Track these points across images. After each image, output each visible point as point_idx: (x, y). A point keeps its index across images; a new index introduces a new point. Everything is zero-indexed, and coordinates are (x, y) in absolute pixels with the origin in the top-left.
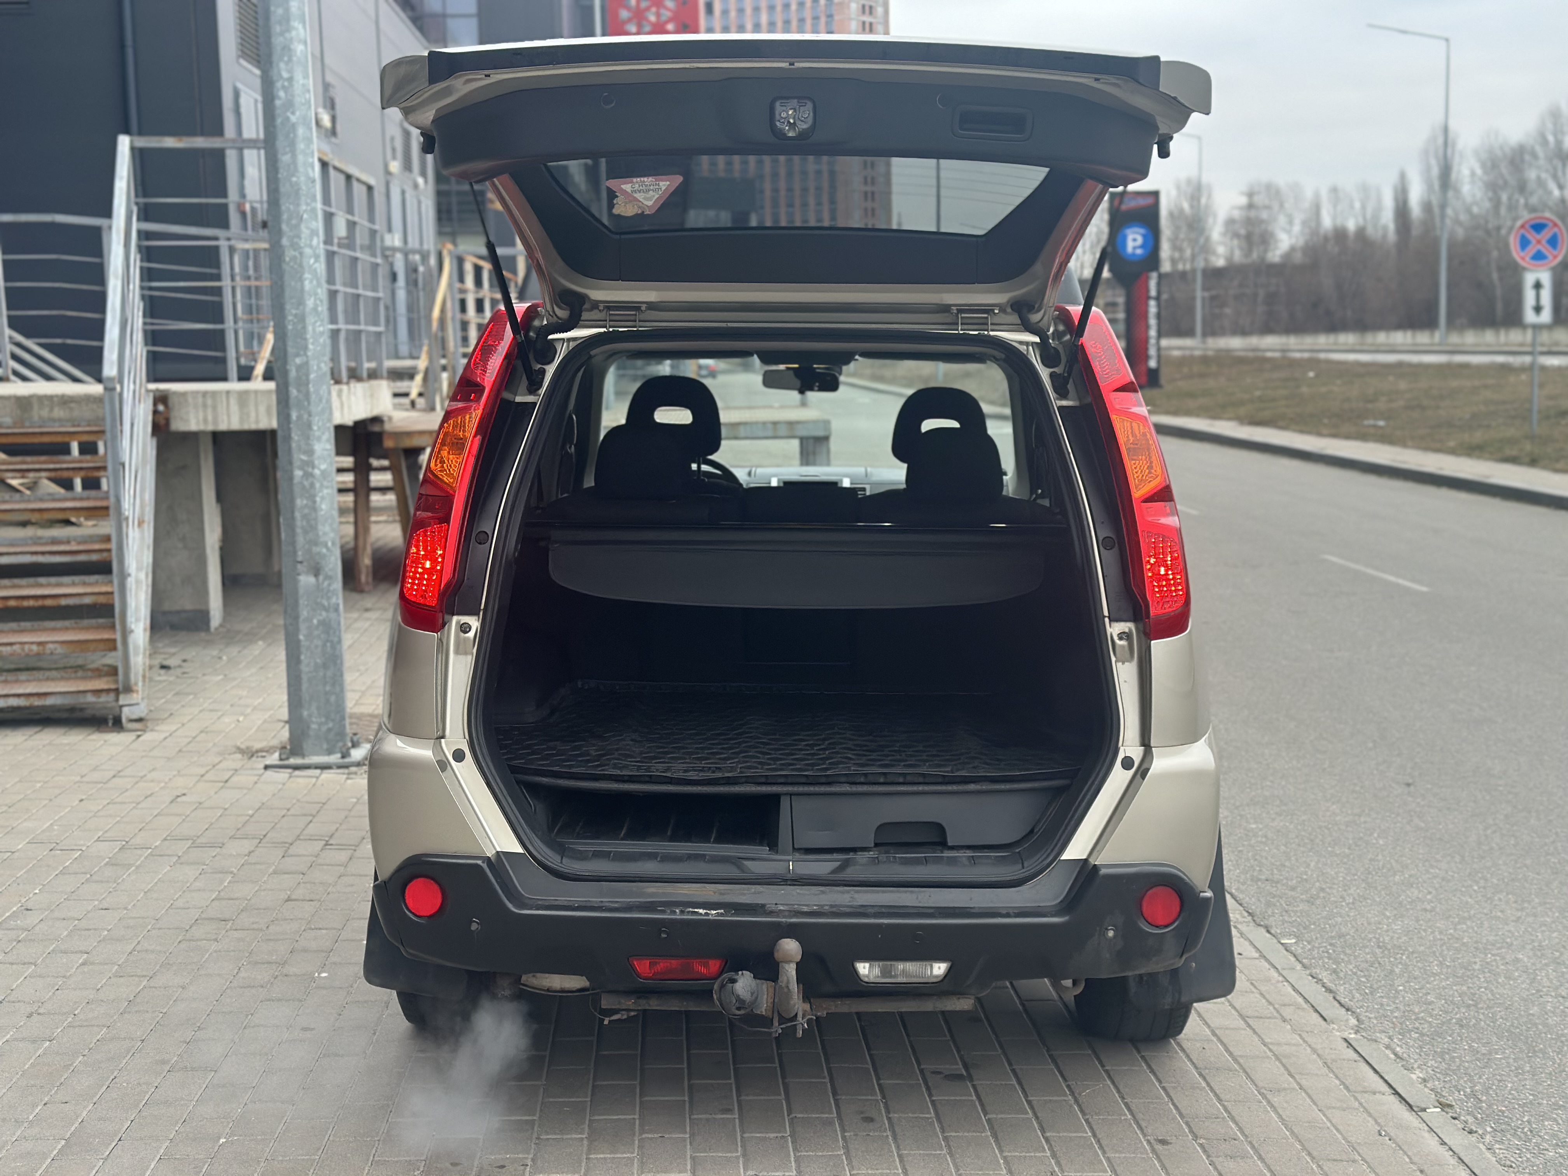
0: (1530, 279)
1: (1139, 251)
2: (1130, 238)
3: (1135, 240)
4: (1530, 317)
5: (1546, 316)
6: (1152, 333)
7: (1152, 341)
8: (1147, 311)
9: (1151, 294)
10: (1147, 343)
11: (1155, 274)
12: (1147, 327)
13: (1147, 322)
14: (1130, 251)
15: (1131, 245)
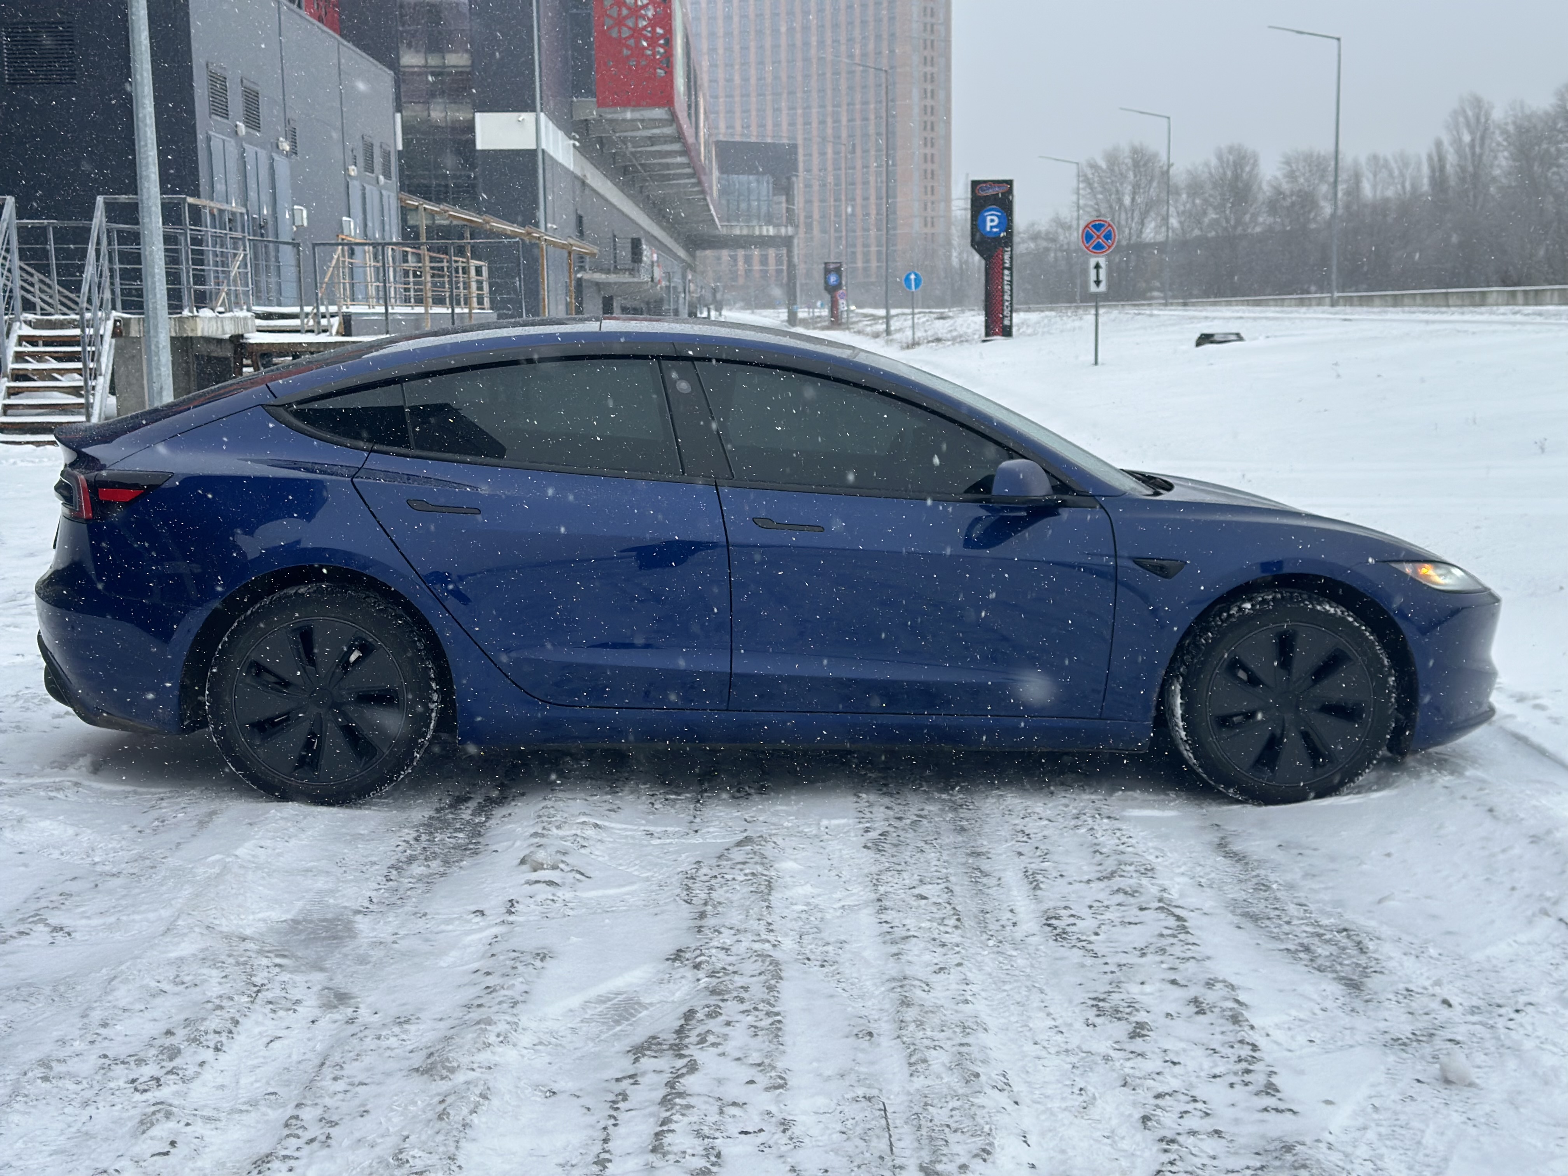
0: (1093, 262)
1: (995, 230)
2: (989, 218)
3: (992, 221)
4: (1093, 288)
5: (1103, 288)
6: (1007, 297)
7: (1007, 304)
8: (1003, 278)
9: (1006, 265)
10: (1003, 305)
11: (1009, 249)
12: (1003, 292)
13: (1003, 288)
14: (988, 229)
15: (989, 224)
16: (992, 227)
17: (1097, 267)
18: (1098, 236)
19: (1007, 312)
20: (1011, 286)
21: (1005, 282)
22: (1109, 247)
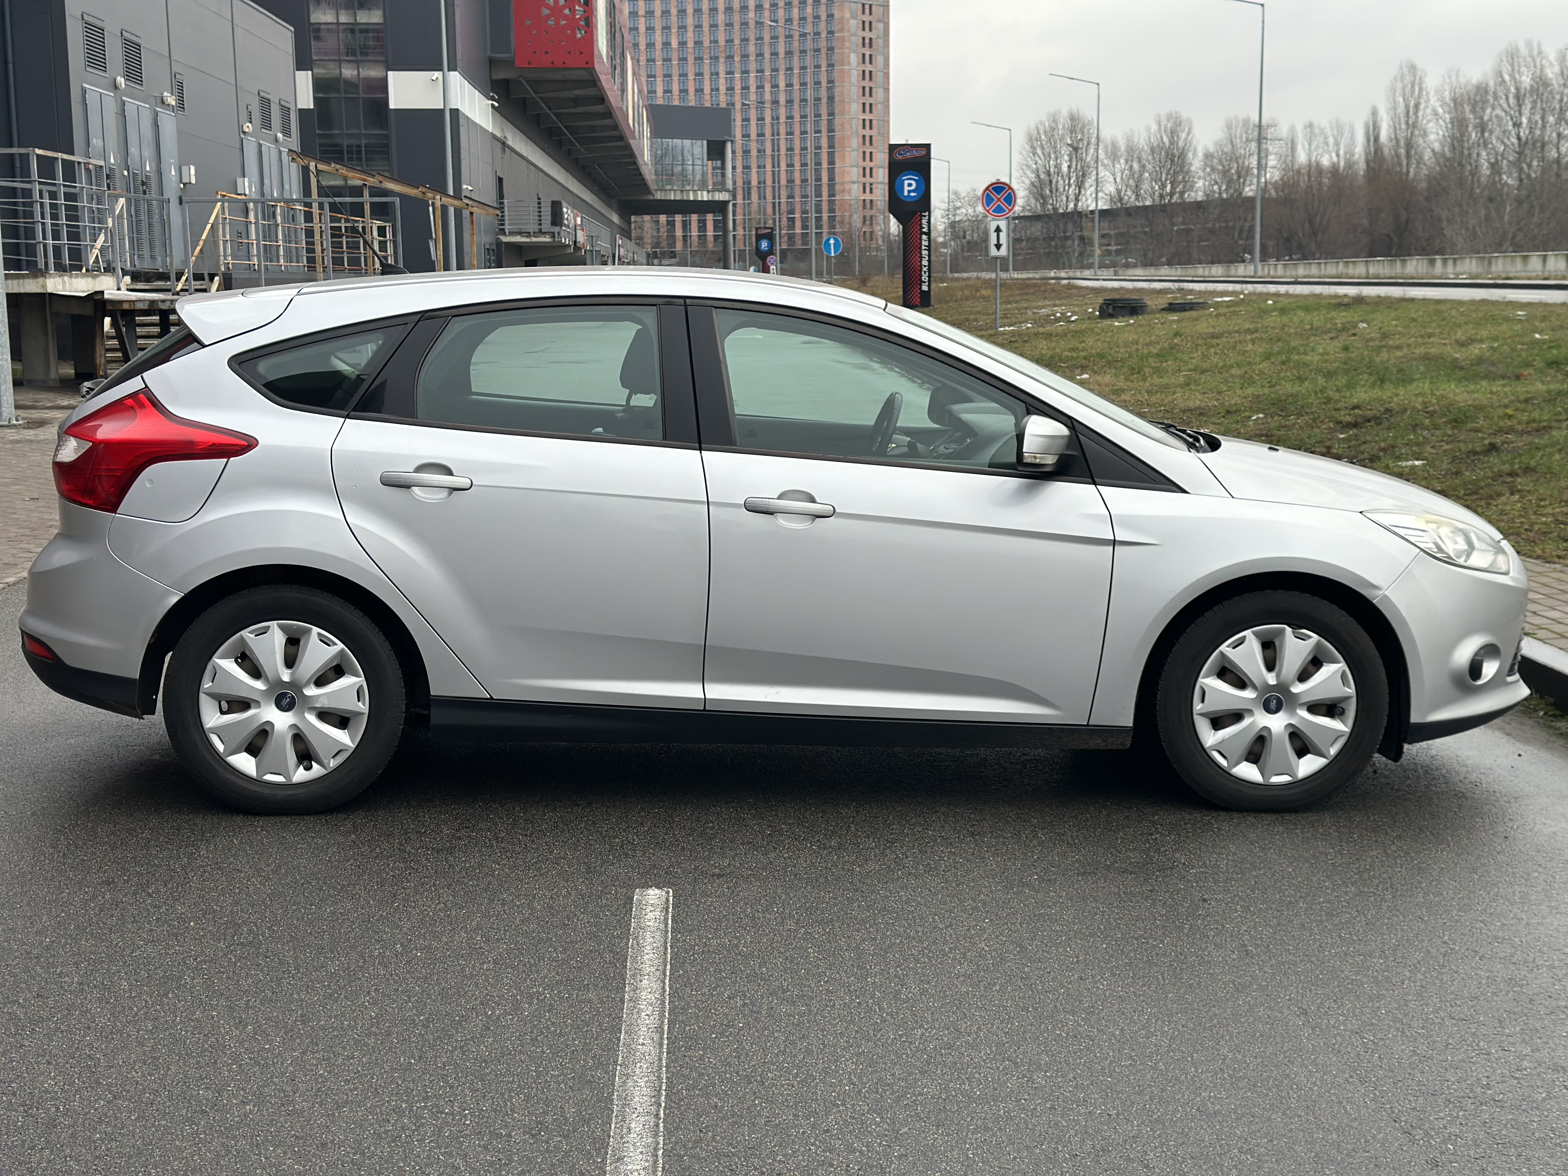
0: (993, 225)
1: (912, 194)
2: (906, 182)
3: (910, 185)
4: (993, 252)
5: (1003, 252)
6: (925, 262)
7: (925, 269)
8: (921, 244)
9: (924, 230)
10: (921, 270)
11: (927, 214)
12: (921, 257)
13: (920, 253)
14: (906, 193)
15: (906, 188)
16: (909, 191)
17: (998, 230)
18: (999, 200)
19: (925, 277)
20: (929, 250)
21: (923, 247)
22: (1010, 211)
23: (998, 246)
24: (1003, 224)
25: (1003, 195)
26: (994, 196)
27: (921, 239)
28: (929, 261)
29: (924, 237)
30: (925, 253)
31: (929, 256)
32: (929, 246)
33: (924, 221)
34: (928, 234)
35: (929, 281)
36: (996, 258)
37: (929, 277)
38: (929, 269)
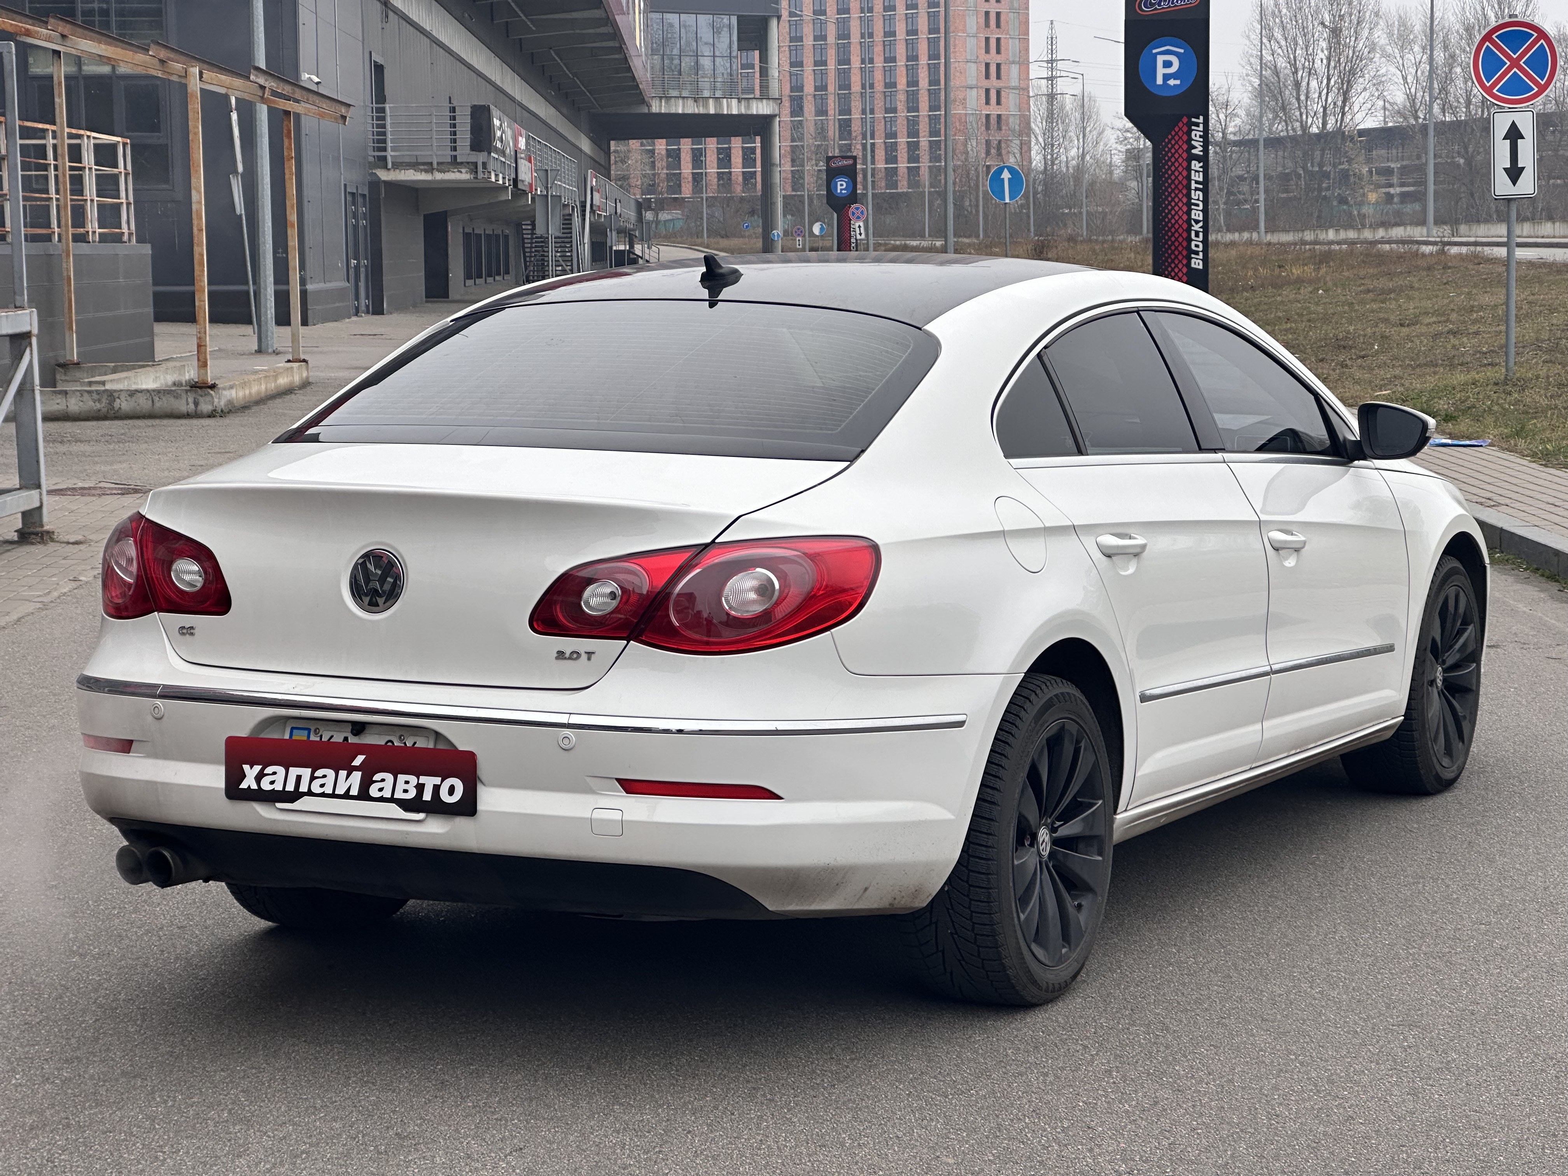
0: (1501, 124)
1: (1172, 82)
2: (1160, 59)
3: (1168, 64)
4: (1502, 186)
5: (1527, 185)
6: (1197, 214)
7: (1196, 227)
8: (1189, 177)
9: (1194, 151)
10: (1189, 230)
11: (1201, 120)
12: (1189, 204)
13: (1190, 198)
14: (1160, 81)
15: (1161, 71)
16: (1166, 77)
17: (1514, 134)
18: (1515, 63)
19: (1197, 243)
20: (1205, 191)
21: (1194, 185)
22: (1542, 89)
23: (1515, 173)
24: (1526, 123)
25: (1526, 52)
26: (1504, 54)
27: (1189, 169)
28: (1205, 211)
29: (1196, 165)
30: (1197, 196)
31: (1205, 202)
32: (1206, 182)
33: (1196, 134)
34: (1204, 159)
35: (1205, 251)
36: (1509, 201)
37: (1205, 241)
38: (1205, 228)
